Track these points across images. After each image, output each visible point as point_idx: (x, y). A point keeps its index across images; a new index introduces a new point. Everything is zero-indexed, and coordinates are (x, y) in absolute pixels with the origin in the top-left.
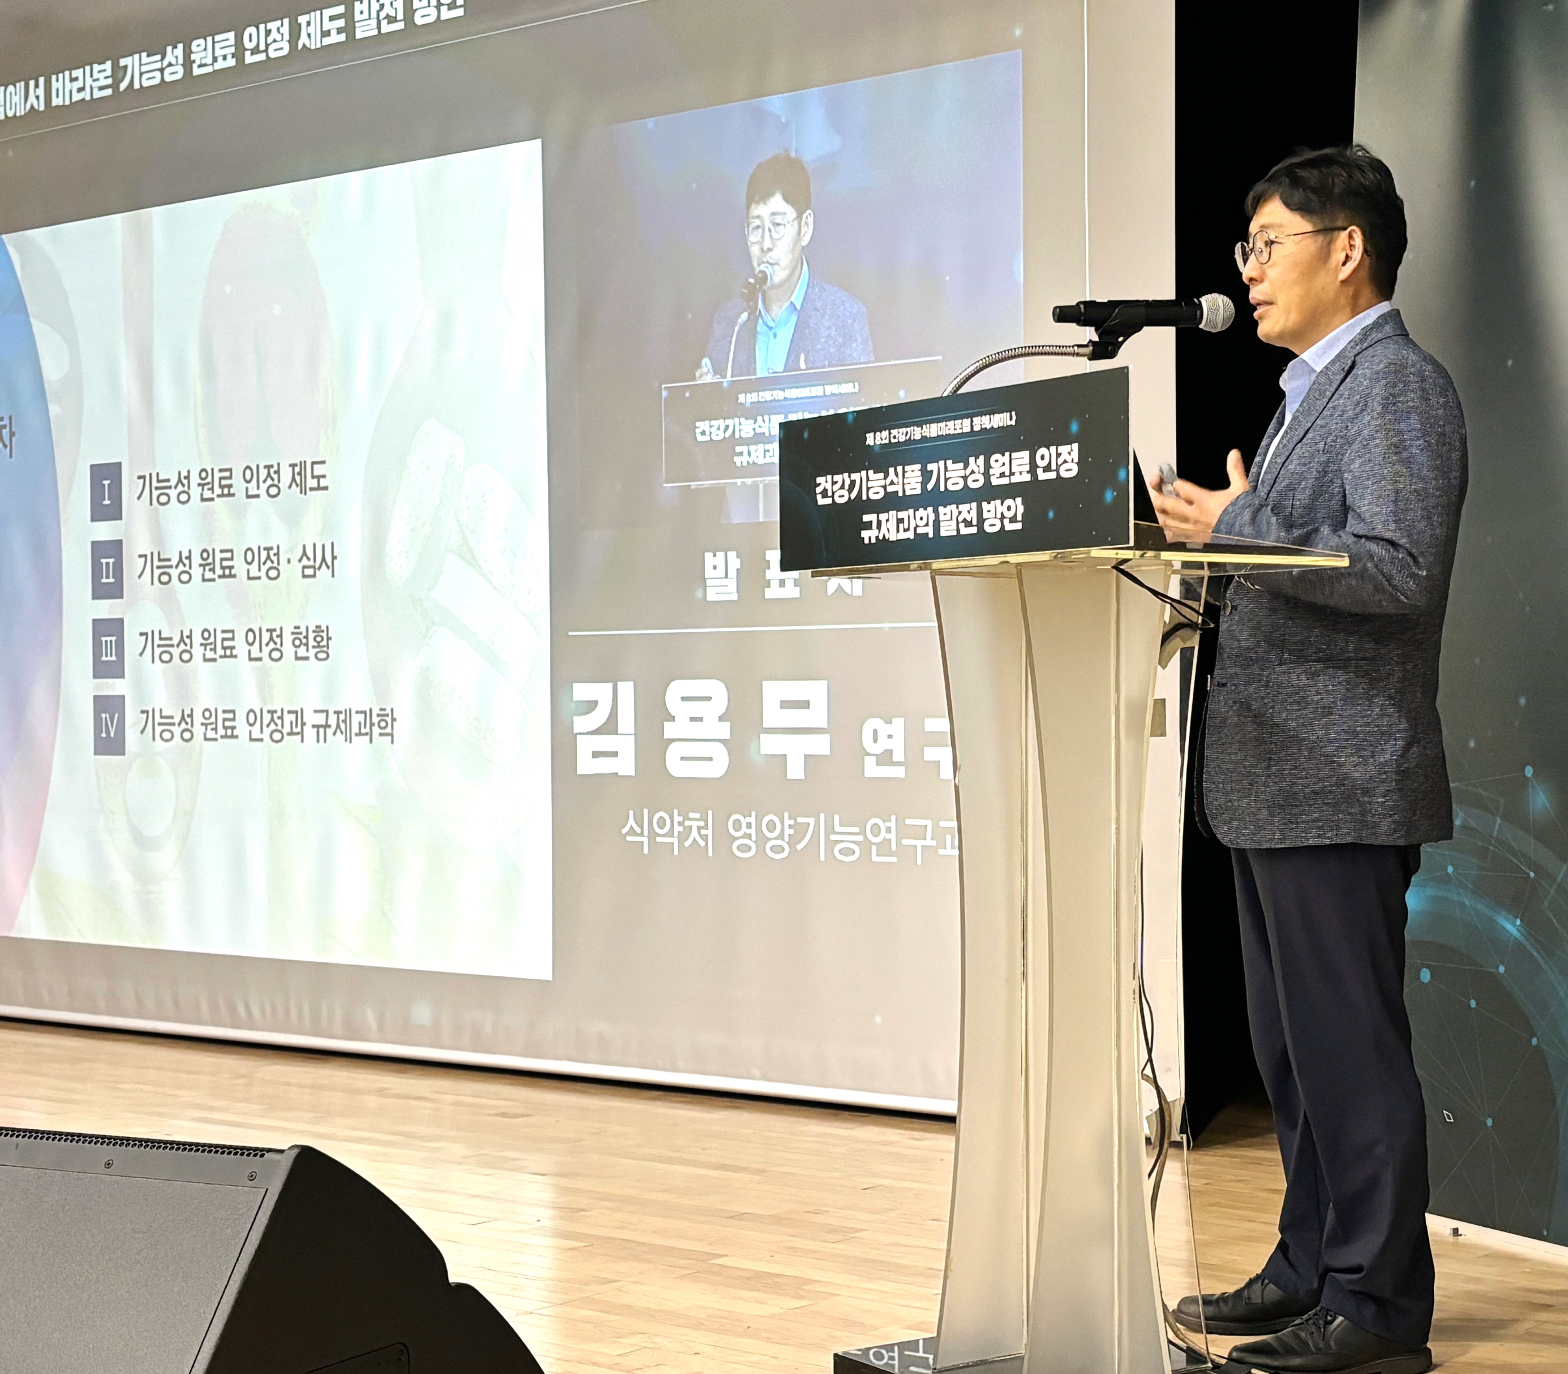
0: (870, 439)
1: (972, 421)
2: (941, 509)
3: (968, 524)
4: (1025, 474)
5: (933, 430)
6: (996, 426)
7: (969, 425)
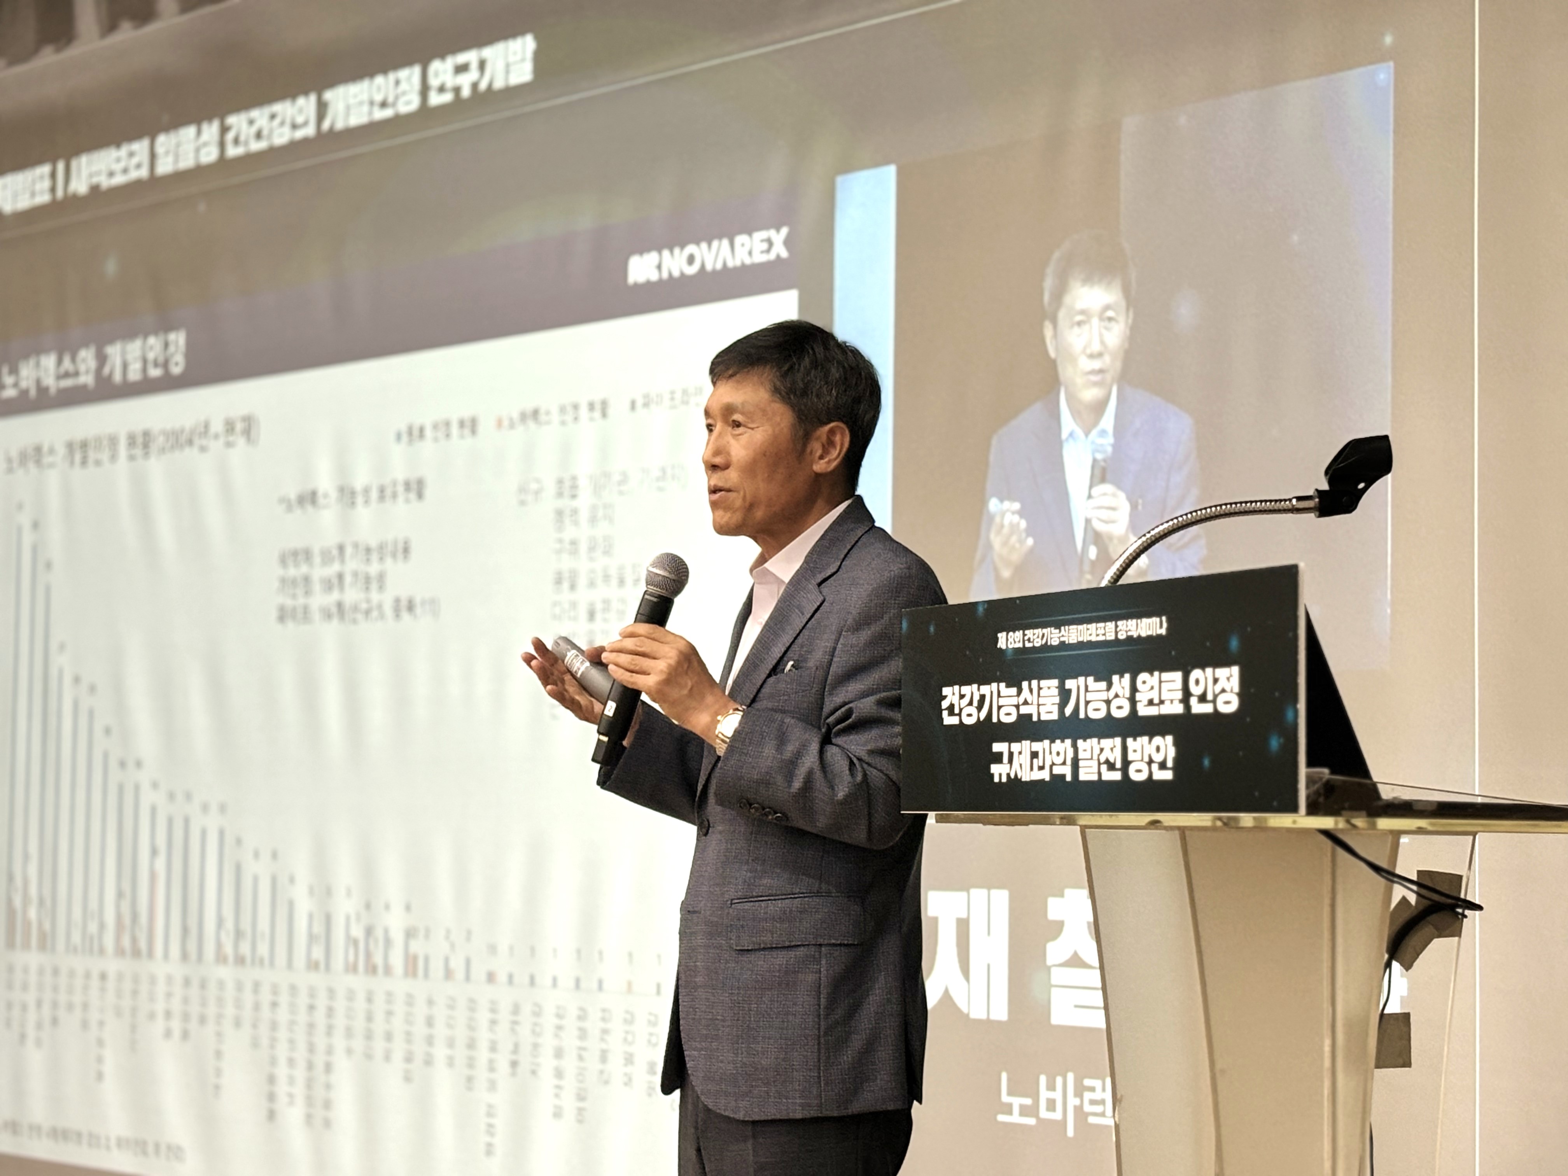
0: (1002, 641)
1: (1117, 626)
3: (1111, 767)
4: (1176, 702)
5: (1074, 634)
6: (1143, 635)
7: (1113, 630)
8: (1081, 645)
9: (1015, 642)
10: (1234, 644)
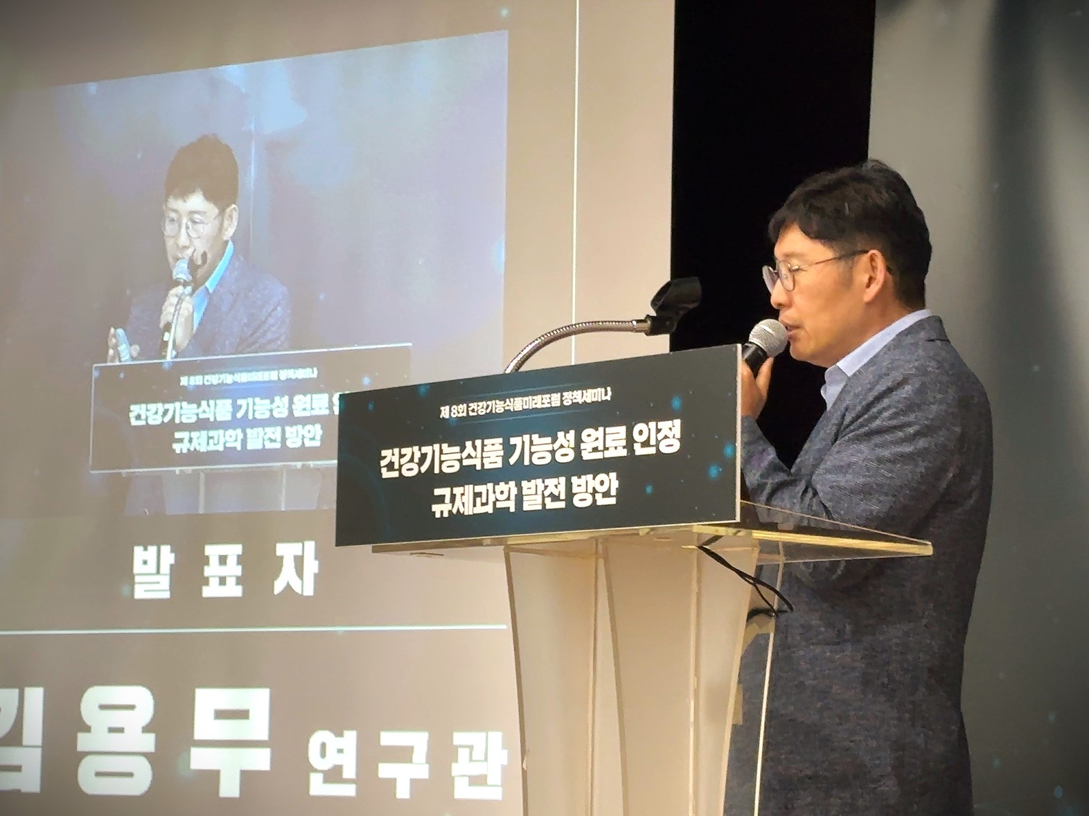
0: (445, 412)
1: (562, 396)
2: (525, 484)
3: (555, 498)
4: (620, 449)
5: (517, 404)
6: (589, 401)
7: (559, 399)
8: (525, 411)
9: (459, 413)
10: (676, 403)
